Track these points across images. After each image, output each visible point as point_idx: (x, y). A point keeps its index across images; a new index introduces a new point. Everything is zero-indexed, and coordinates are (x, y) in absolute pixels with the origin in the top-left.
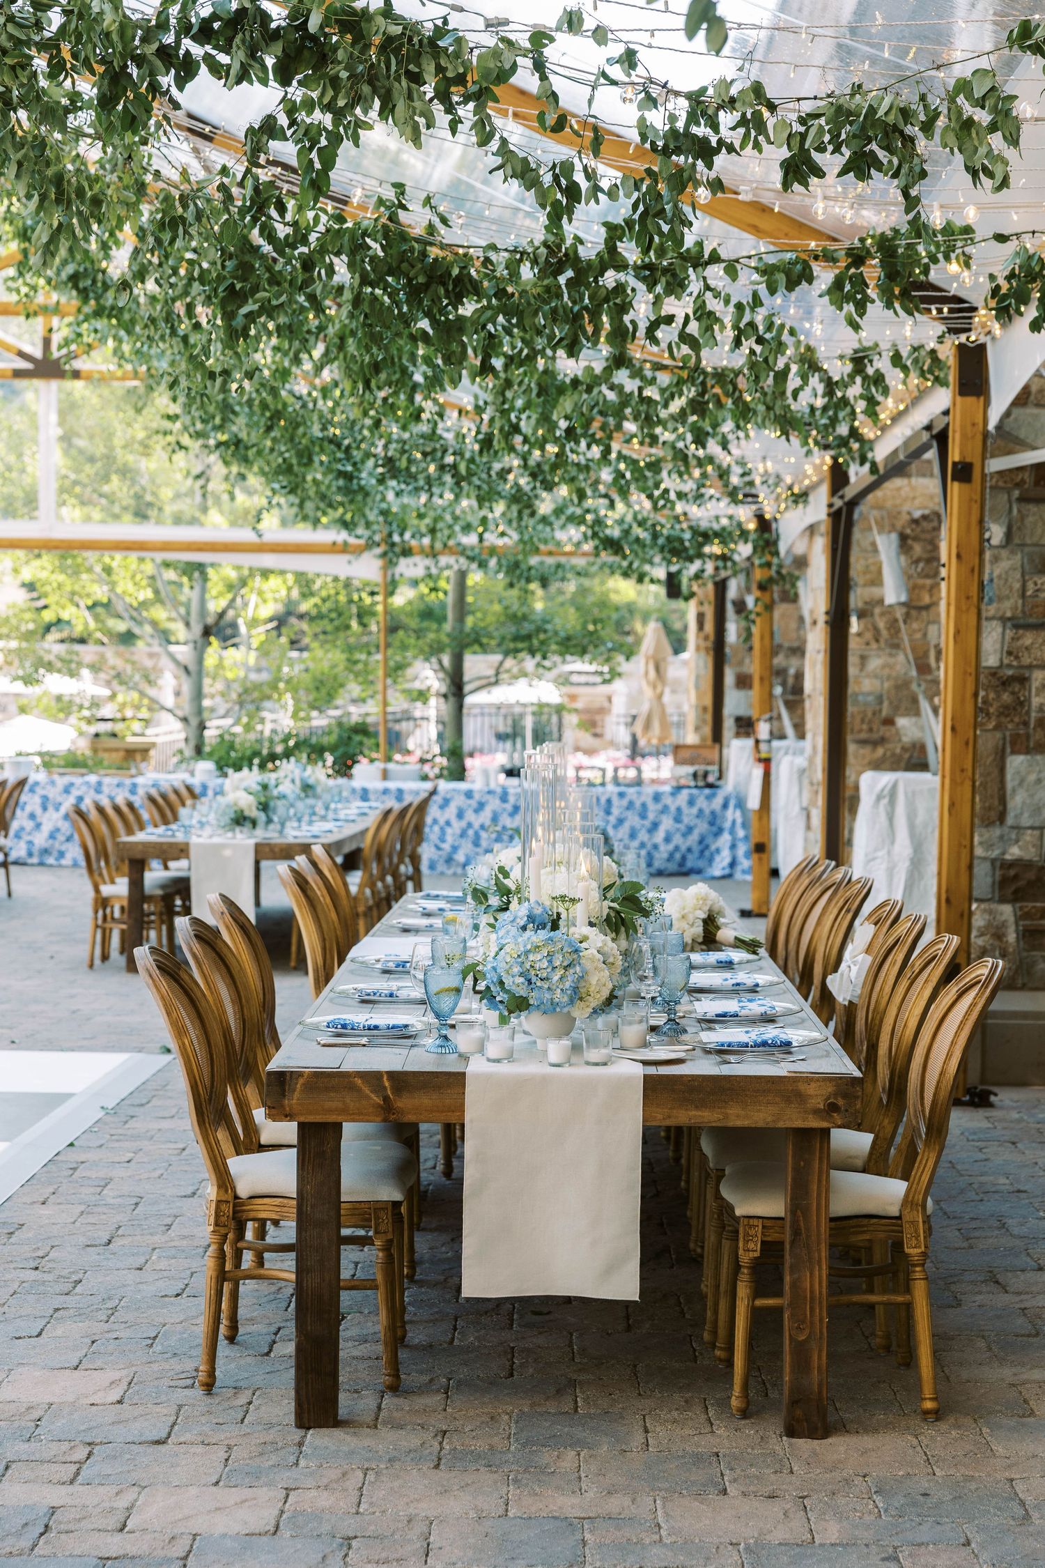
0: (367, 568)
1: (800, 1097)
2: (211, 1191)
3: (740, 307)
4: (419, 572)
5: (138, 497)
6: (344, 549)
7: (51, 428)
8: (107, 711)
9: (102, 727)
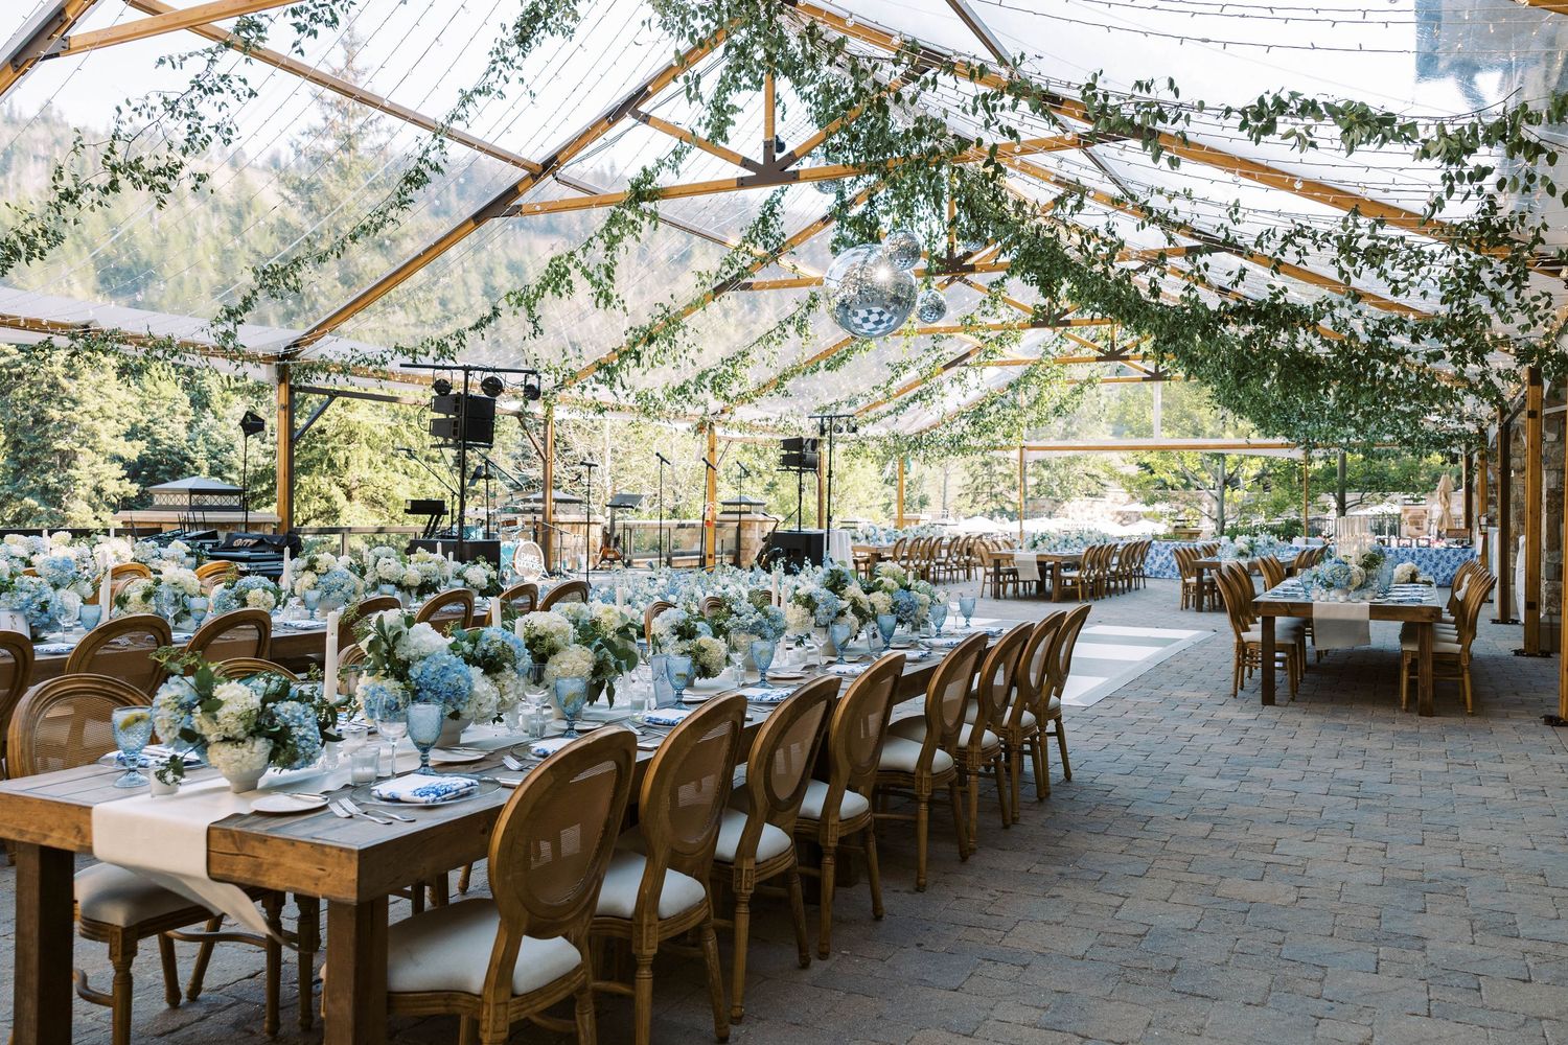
0: (1298, 454)
1: (1421, 613)
2: (1235, 640)
3: (1419, 368)
4: (1322, 455)
5: (1195, 427)
6: (1287, 446)
7: (1158, 400)
8: (1181, 517)
9: (1179, 524)
